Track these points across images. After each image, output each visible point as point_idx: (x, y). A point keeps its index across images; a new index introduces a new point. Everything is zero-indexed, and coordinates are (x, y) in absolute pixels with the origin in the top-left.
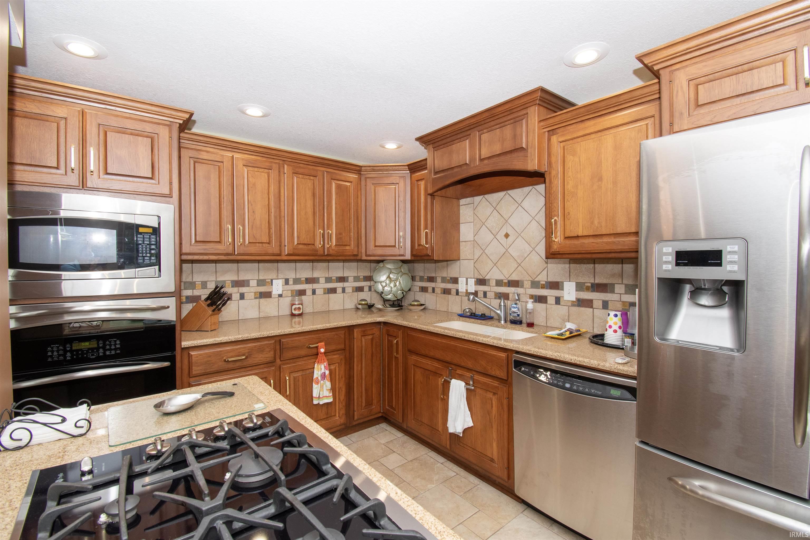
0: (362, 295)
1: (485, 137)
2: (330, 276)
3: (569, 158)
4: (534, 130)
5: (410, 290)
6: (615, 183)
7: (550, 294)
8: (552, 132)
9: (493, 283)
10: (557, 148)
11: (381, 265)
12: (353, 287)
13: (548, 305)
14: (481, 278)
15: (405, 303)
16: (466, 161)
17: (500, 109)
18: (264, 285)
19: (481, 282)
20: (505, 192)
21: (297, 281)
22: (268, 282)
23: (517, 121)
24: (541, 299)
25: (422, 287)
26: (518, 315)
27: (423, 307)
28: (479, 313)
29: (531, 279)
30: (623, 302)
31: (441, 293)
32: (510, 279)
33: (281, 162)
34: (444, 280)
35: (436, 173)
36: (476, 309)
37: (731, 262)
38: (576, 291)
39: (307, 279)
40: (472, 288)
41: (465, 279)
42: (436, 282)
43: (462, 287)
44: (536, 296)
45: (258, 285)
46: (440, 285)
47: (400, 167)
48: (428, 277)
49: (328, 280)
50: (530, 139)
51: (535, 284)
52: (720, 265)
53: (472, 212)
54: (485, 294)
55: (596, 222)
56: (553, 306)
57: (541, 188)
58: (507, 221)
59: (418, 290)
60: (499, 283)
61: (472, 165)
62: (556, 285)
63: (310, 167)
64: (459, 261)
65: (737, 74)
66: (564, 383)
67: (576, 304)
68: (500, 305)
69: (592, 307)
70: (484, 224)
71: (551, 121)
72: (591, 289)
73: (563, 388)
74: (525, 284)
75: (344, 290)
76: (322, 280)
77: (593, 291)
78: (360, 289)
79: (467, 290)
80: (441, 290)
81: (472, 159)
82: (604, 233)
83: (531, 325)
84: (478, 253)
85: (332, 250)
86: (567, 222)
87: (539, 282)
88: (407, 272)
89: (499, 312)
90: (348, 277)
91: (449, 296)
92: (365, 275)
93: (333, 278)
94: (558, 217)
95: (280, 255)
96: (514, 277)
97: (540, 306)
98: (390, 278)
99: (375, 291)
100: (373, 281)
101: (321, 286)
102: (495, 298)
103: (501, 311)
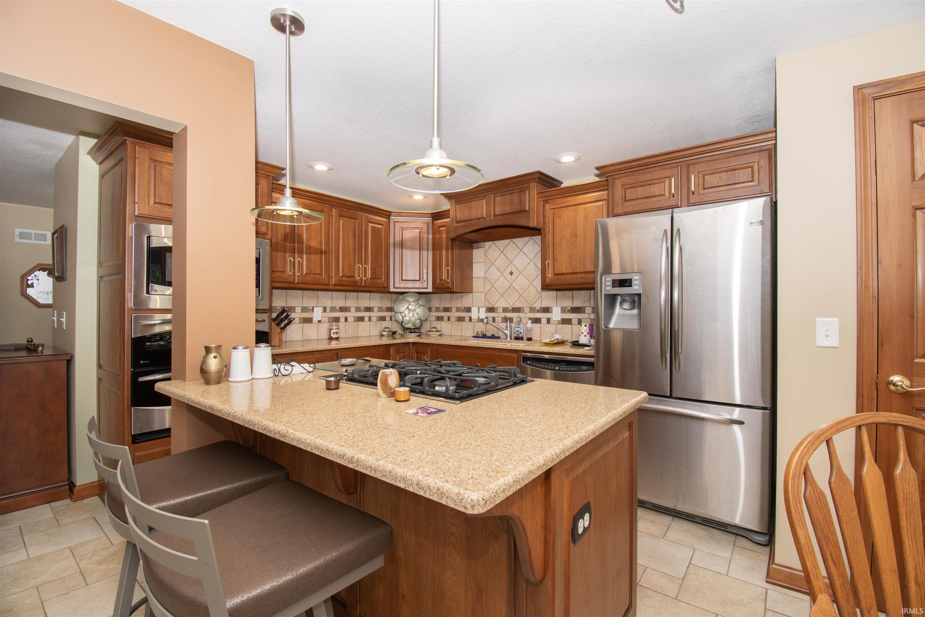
0: (385, 324)
1: (498, 199)
2: (359, 306)
3: (557, 220)
4: (534, 199)
5: (426, 320)
6: (585, 239)
7: (543, 316)
8: (546, 202)
9: (500, 310)
10: (549, 214)
11: (401, 297)
12: (377, 317)
13: (541, 325)
14: (491, 306)
15: (423, 331)
16: (483, 215)
17: (510, 181)
18: (306, 312)
19: (491, 310)
20: (510, 240)
21: (333, 309)
22: (310, 309)
23: (522, 191)
24: (537, 321)
25: (438, 317)
26: (521, 333)
27: (439, 333)
28: (489, 334)
29: (530, 306)
30: (591, 319)
31: (456, 321)
32: (514, 306)
33: (330, 206)
34: (458, 310)
35: (458, 222)
36: (486, 332)
37: (636, 285)
38: (561, 313)
39: (340, 308)
40: (483, 314)
41: (477, 308)
42: (451, 311)
43: (474, 314)
44: (533, 318)
45: (302, 312)
46: (455, 314)
47: (424, 215)
48: (443, 308)
49: (358, 309)
50: (531, 204)
51: (532, 310)
52: (631, 286)
53: (483, 255)
54: (494, 319)
55: (574, 264)
56: (545, 325)
57: (538, 239)
58: (511, 262)
59: (434, 319)
60: (505, 310)
61: (488, 219)
62: (547, 310)
63: (351, 211)
64: (472, 294)
65: (644, 186)
66: (555, 367)
67: (561, 322)
68: (507, 326)
69: (571, 324)
70: (493, 264)
71: (545, 194)
72: (570, 312)
73: (555, 370)
74: (525, 310)
75: (370, 319)
76: (353, 309)
77: (572, 312)
78: (383, 319)
79: (479, 317)
80: (456, 318)
81: (488, 214)
82: (579, 271)
83: (530, 339)
84: (488, 287)
85: (368, 282)
86: (556, 264)
87: (535, 308)
88: (424, 304)
89: (506, 332)
90: (373, 307)
91: (463, 322)
92: (386, 306)
93: (361, 308)
94: (550, 260)
95: (328, 285)
96: (517, 305)
97: (537, 326)
98: (409, 309)
99: (396, 321)
100: (394, 311)
101: (352, 315)
102: (502, 322)
103: (507, 330)
